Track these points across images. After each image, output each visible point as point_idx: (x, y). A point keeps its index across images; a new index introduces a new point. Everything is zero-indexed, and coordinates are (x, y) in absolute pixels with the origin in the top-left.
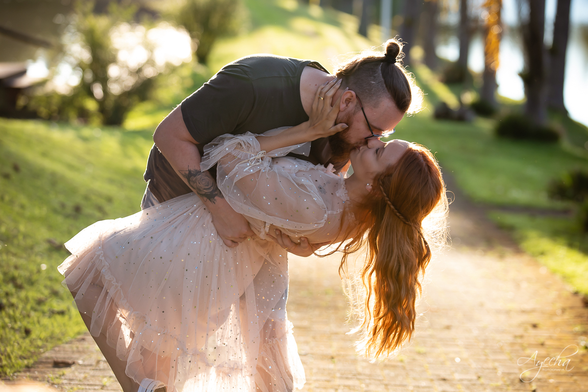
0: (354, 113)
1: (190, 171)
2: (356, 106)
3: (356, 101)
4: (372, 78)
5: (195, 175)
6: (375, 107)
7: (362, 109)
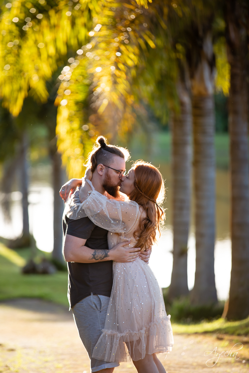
0: (108, 171)
1: (93, 255)
2: (106, 168)
3: (104, 167)
4: (103, 154)
5: (95, 254)
6: (113, 163)
7: (109, 167)
